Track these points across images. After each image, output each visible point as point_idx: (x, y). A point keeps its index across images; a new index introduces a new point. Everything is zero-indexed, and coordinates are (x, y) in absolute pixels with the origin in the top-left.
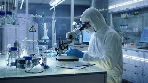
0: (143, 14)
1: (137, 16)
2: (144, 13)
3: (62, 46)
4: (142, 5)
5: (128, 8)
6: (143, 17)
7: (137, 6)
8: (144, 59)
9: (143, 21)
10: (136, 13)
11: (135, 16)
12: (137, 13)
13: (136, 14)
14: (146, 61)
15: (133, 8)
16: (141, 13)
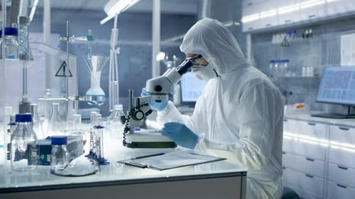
0: (323, 35)
1: (311, 40)
2: (325, 33)
3: (137, 112)
4: (321, 14)
5: (289, 21)
6: (324, 41)
7: (310, 16)
8: (327, 141)
9: (324, 51)
10: (307, 32)
11: (305, 38)
12: (311, 31)
13: (308, 36)
14: (332, 147)
15: (302, 22)
16: (321, 33)
